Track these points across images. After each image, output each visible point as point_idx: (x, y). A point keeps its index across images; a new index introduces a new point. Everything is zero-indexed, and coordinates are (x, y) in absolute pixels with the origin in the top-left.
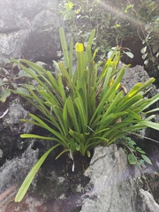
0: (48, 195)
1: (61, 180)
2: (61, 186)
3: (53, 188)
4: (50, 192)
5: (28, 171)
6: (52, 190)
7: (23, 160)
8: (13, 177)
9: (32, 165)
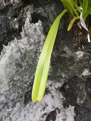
0: (67, 73)
1: (80, 54)
2: (81, 61)
3: (71, 65)
4: (69, 70)
5: (37, 53)
6: (71, 68)
7: (24, 40)
8: (19, 65)
9: (39, 44)
